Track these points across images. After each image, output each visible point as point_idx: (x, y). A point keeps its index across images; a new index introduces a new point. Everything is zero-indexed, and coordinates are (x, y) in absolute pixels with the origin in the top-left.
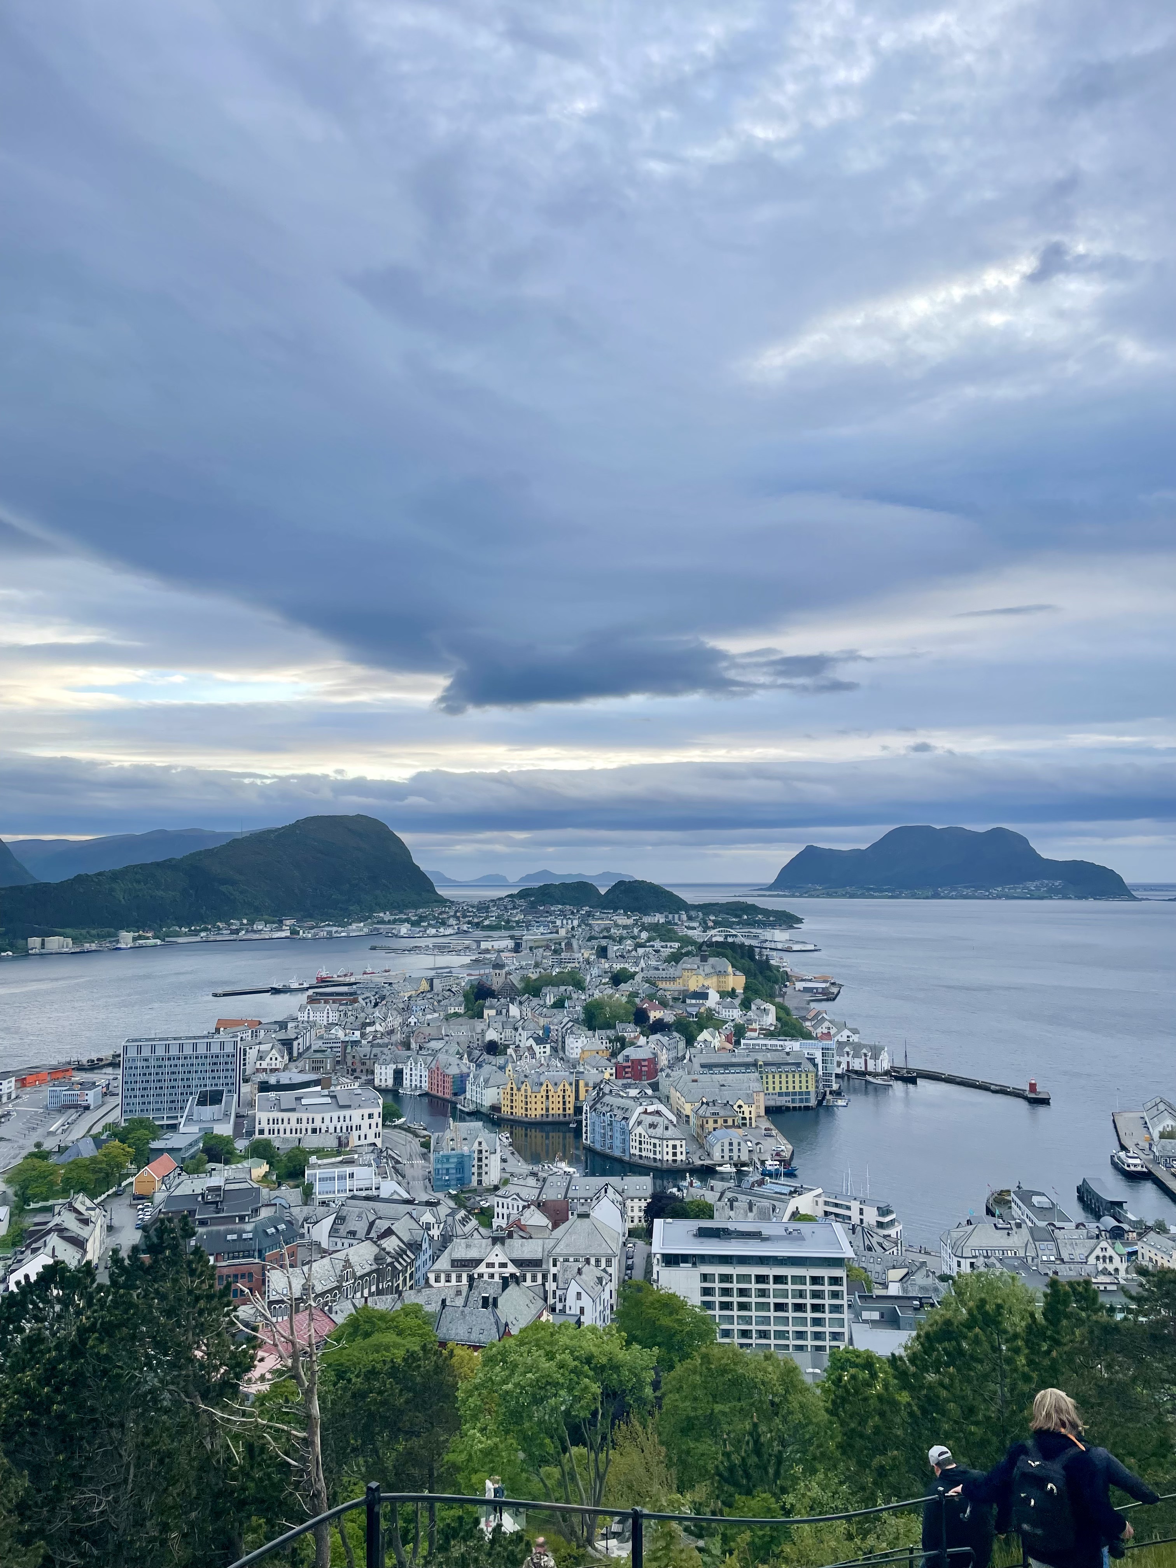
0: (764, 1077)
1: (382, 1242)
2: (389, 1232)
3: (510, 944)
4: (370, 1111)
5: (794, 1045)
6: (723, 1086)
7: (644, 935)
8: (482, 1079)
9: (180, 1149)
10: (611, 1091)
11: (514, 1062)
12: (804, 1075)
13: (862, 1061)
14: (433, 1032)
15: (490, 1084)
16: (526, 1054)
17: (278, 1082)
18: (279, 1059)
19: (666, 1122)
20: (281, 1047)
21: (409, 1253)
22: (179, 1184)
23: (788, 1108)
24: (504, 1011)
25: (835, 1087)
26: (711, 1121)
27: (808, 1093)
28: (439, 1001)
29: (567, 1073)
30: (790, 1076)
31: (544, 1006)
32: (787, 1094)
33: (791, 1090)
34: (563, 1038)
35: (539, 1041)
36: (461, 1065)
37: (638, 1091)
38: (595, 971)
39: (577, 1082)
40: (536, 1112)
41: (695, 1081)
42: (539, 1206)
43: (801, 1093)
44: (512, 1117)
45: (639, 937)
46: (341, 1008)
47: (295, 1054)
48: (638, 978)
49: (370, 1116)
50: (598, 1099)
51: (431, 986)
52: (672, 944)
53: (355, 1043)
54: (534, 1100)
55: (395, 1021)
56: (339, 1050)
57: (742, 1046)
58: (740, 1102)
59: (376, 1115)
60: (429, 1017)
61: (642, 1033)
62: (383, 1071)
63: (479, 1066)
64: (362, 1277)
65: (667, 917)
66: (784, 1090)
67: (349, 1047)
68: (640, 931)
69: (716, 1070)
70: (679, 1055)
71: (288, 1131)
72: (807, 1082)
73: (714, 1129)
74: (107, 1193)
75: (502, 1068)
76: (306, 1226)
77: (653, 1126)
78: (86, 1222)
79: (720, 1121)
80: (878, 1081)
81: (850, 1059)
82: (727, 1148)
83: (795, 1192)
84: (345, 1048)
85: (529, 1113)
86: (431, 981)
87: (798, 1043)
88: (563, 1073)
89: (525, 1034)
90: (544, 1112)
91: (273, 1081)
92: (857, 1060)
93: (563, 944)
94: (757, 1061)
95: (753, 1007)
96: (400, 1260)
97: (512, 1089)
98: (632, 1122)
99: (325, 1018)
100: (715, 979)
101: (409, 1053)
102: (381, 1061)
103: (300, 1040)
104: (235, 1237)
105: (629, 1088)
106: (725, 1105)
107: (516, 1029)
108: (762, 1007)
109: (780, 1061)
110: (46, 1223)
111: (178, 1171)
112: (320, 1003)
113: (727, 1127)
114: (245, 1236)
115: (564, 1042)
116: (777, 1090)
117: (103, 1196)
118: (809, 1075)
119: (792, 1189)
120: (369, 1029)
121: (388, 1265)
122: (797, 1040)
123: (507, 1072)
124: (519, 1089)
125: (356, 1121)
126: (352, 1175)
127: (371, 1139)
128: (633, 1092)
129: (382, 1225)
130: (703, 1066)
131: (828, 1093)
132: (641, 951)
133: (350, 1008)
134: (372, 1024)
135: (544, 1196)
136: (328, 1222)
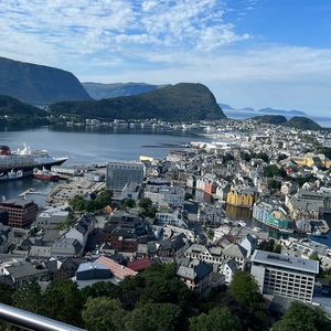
6: (308, 203)
9: (120, 200)
11: (234, 185)
16: (239, 182)
17: (154, 182)
18: (157, 173)
22: (116, 213)
26: (300, 216)
39: (254, 195)
41: (298, 200)
42: (227, 237)
44: (230, 204)
46: (181, 157)
47: (163, 171)
48: (288, 159)
49: (181, 198)
50: (260, 202)
57: (320, 190)
62: (190, 181)
64: (165, 250)
67: (180, 172)
68: (298, 138)
69: (308, 197)
70: (296, 189)
71: (154, 199)
73: (301, 219)
79: (303, 216)
82: (303, 226)
85: (236, 203)
90: (241, 204)
94: (324, 196)
101: (199, 176)
102: (190, 178)
104: (129, 232)
107: (237, 173)
111: (117, 208)
112: (174, 154)
113: (305, 218)
114: (132, 232)
121: (173, 248)
123: (231, 188)
124: (233, 195)
125: (176, 198)
127: (180, 205)
130: (303, 195)
133: (184, 157)
135: (230, 233)
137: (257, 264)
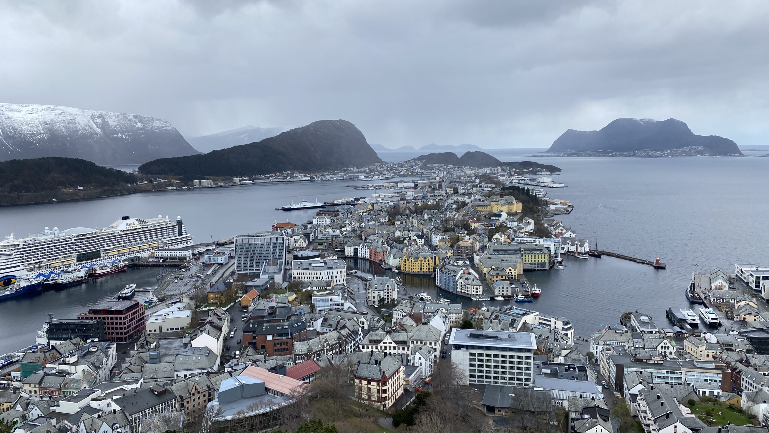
0: (524, 256)
1: (341, 331)
2: (344, 327)
3: (412, 184)
4: (341, 270)
5: (540, 241)
6: (503, 260)
7: (477, 181)
8: (392, 255)
9: (260, 286)
10: (449, 263)
11: (407, 247)
12: (543, 255)
13: (575, 247)
14: (372, 232)
15: (396, 257)
16: (413, 243)
17: (302, 256)
18: (304, 243)
19: (473, 277)
20: (304, 237)
21: (353, 335)
22: (258, 304)
23: (535, 270)
24: (404, 222)
25: (560, 260)
26: (495, 277)
27: (545, 263)
28: (376, 216)
29: (430, 253)
30: (537, 255)
31: (423, 219)
32: (535, 264)
33: (537, 262)
34: (431, 236)
35: (419, 237)
36: (384, 248)
37: (462, 262)
38: (450, 201)
39: (435, 257)
40: (416, 269)
41: (490, 258)
42: (410, 316)
43: (541, 263)
44: (405, 272)
45: (474, 181)
46: (332, 218)
47: (311, 240)
48: (469, 206)
49: (341, 272)
50: (444, 266)
51: (373, 207)
52: (491, 185)
53: (337, 236)
54: (415, 265)
55: (355, 225)
56: (330, 239)
57: (515, 241)
58: (510, 268)
59: (343, 272)
60: (371, 223)
61: (467, 234)
62: (349, 249)
63: (392, 248)
64: (332, 346)
65: (491, 170)
66: (533, 262)
67: (334, 238)
68: (476, 178)
69: (501, 252)
70: (485, 244)
71: (306, 278)
72: (545, 258)
73: (497, 281)
74: (230, 305)
75: (401, 250)
76: (311, 322)
77: (467, 279)
78: (221, 319)
79: (499, 277)
80: (581, 257)
81: (569, 246)
82: (501, 289)
83: (525, 314)
84: (333, 238)
85: (413, 270)
86: (373, 205)
87: (542, 240)
88: (428, 253)
89: (413, 234)
90: (420, 270)
91: (299, 255)
92: (572, 247)
93: (437, 185)
94: (520, 249)
95: (524, 221)
96: (349, 338)
97: (405, 260)
98: (458, 277)
99: (325, 223)
100: (507, 206)
101: (360, 241)
102: (348, 245)
103: (313, 234)
104: (280, 327)
105: (459, 260)
106: (502, 270)
107: (409, 231)
108: (528, 221)
109: (532, 248)
110: (205, 320)
111: (258, 298)
112: (322, 215)
113: (503, 280)
114: (284, 327)
115: (431, 237)
116: (530, 262)
117: (229, 306)
118: (546, 255)
119: (524, 312)
120: (344, 229)
121: (343, 341)
122: (542, 238)
123: (404, 251)
124: (408, 260)
125: (335, 274)
126: (331, 300)
127: (342, 282)
128: (460, 263)
129: (343, 322)
130: (494, 251)
131: (556, 262)
132: (474, 189)
133: (336, 218)
134: (345, 226)
135: (414, 311)
136: (320, 321)
137: (458, 347)
